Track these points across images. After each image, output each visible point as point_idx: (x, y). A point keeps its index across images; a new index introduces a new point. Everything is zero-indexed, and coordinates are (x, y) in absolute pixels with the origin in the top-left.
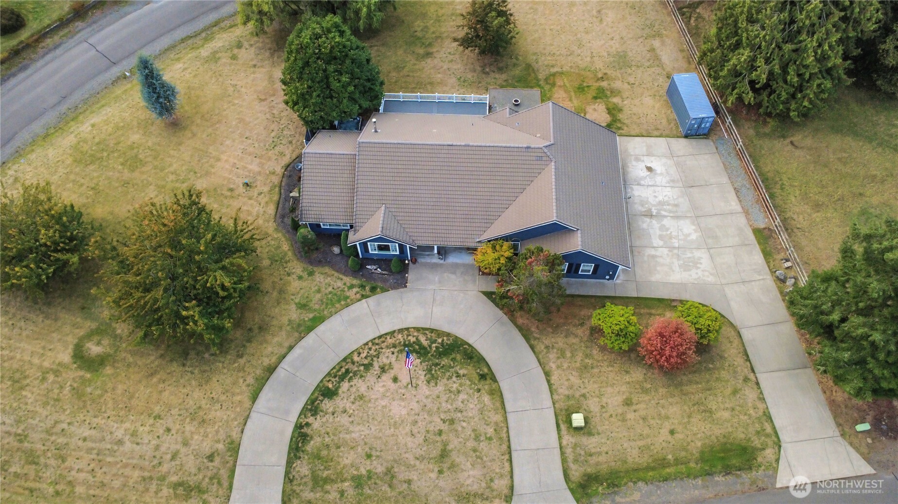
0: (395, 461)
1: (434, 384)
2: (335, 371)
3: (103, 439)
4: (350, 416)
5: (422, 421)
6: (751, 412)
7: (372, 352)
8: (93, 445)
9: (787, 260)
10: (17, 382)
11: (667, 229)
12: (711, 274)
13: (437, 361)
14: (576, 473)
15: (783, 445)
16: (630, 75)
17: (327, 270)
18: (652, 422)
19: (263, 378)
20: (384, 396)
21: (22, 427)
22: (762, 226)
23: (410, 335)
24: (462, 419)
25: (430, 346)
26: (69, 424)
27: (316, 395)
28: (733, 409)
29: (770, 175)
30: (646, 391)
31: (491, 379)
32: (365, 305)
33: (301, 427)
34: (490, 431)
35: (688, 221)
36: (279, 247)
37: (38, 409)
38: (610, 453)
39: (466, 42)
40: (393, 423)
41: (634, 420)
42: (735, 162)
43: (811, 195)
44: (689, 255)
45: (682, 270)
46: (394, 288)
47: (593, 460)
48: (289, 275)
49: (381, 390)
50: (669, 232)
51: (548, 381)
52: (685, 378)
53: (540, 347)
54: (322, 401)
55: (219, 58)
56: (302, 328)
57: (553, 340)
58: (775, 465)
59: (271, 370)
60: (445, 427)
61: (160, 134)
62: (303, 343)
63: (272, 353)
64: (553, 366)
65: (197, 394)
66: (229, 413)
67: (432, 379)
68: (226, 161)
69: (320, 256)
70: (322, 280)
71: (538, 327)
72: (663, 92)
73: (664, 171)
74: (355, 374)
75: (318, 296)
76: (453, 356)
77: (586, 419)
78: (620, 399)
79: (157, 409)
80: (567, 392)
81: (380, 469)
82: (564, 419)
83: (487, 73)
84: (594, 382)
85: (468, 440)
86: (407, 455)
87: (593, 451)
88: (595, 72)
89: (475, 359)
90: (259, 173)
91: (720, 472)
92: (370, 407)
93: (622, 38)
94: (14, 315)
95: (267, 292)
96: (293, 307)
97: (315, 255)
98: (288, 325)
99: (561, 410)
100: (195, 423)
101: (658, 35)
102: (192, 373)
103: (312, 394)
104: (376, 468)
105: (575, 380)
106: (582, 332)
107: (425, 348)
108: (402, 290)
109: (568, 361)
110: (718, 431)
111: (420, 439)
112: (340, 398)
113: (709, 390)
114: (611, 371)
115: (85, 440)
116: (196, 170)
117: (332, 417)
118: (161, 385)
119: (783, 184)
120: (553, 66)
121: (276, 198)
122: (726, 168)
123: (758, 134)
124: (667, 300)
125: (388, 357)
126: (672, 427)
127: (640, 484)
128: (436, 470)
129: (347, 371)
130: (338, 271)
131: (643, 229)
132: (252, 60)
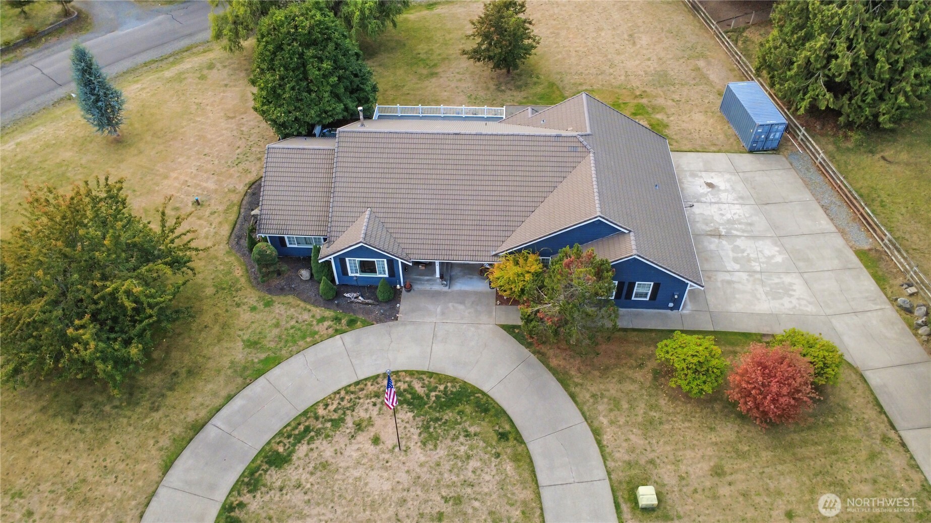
1: (432, 447)
2: (289, 428)
4: (305, 493)
5: (413, 499)
6: (903, 485)
7: (345, 403)
9: (910, 285)
11: (743, 251)
12: (810, 303)
13: (437, 415)
16: (673, 92)
17: (291, 299)
18: (757, 499)
19: (183, 439)
20: (358, 464)
22: (867, 247)
23: (400, 381)
24: (473, 496)
25: (428, 396)
27: (259, 462)
28: (875, 482)
30: (742, 455)
31: (515, 439)
32: (340, 342)
33: (231, 509)
34: (516, 514)
35: (768, 242)
36: (229, 272)
39: (476, 55)
40: (369, 503)
41: (731, 496)
42: (817, 178)
44: (777, 280)
45: (770, 298)
46: (379, 321)
48: (238, 305)
49: (355, 455)
50: (745, 254)
51: (599, 443)
52: (796, 437)
53: (584, 395)
54: (266, 471)
55: (185, 78)
56: (249, 372)
57: (602, 386)
59: (197, 428)
60: (447, 509)
62: (248, 391)
63: (202, 404)
64: (605, 421)
65: (84, 461)
66: (124, 488)
67: (429, 439)
68: (176, 178)
69: (283, 283)
70: (282, 312)
71: (579, 370)
72: (716, 108)
73: (728, 187)
74: (318, 432)
75: (276, 331)
76: (461, 407)
77: (659, 495)
78: (705, 466)
79: (19, 483)
80: (627, 458)
82: (626, 496)
83: (504, 91)
84: (666, 443)
88: (632, 90)
89: (492, 412)
90: (216, 191)
92: (337, 480)
93: (660, 59)
95: (206, 327)
96: (240, 344)
97: (276, 282)
98: (230, 368)
99: (620, 482)
100: (72, 503)
101: (702, 56)
102: (82, 432)
103: (253, 461)
105: (637, 439)
106: (643, 376)
107: (420, 398)
108: (391, 323)
109: (626, 414)
112: (293, 467)
113: (835, 453)
114: (689, 428)
117: (278, 494)
118: (34, 449)
120: (581, 84)
121: (233, 217)
122: (806, 185)
123: (838, 148)
124: (755, 334)
125: (367, 410)
126: (789, 507)
129: (307, 430)
130: (305, 301)
131: (711, 251)
132: (224, 80)
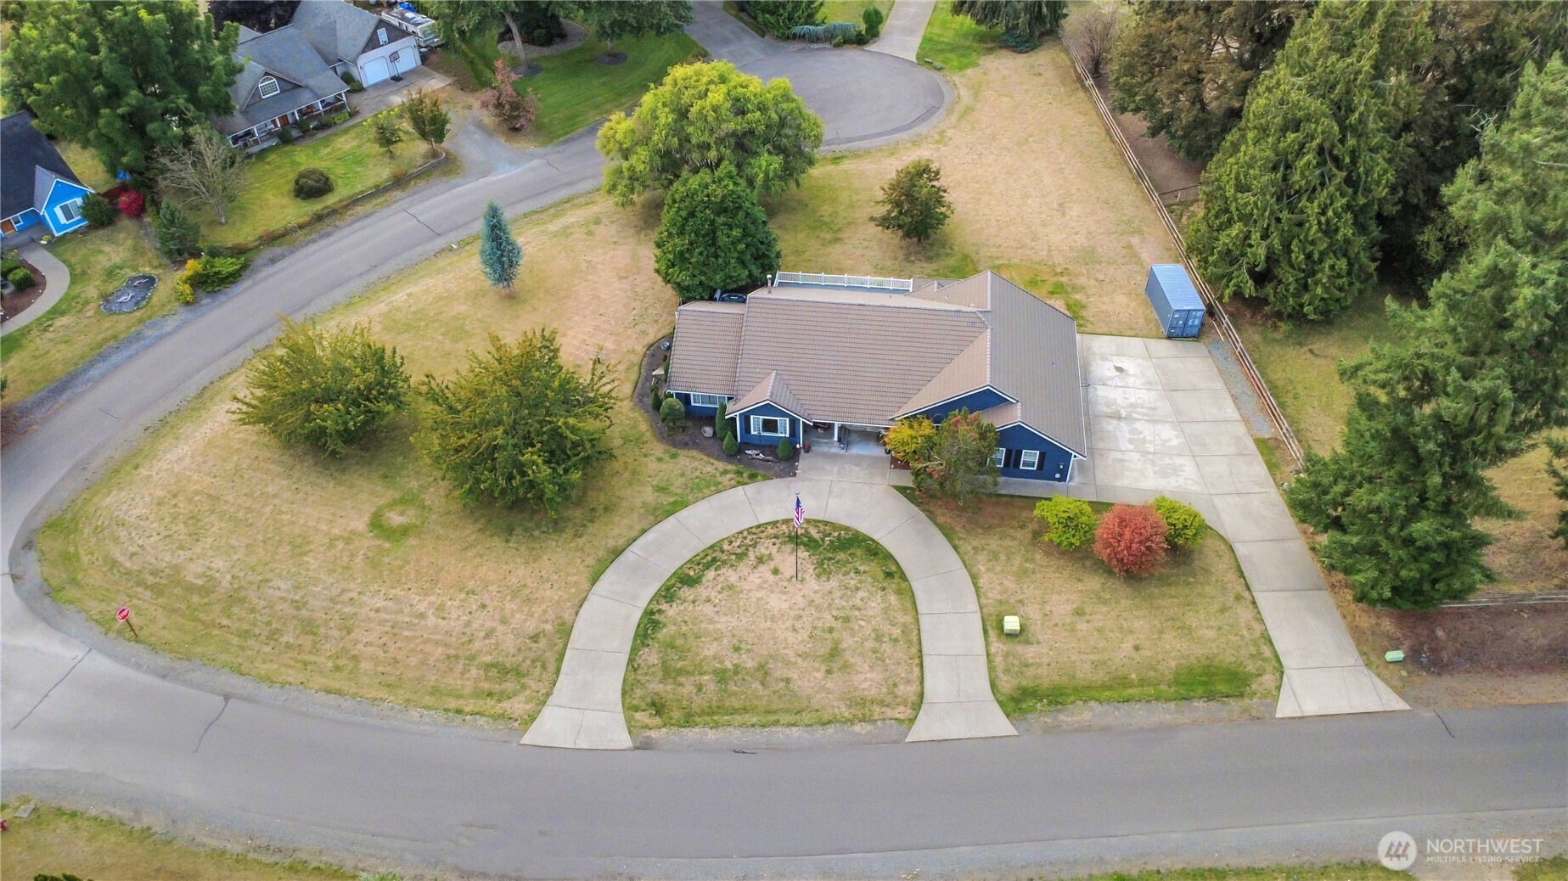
0: (771, 656)
1: (825, 579)
2: (698, 558)
3: (401, 611)
4: (715, 606)
5: (807, 616)
6: (1245, 632)
7: (747, 541)
8: (388, 617)
9: (1298, 472)
10: (299, 547)
11: (1140, 433)
12: (1197, 483)
13: (831, 555)
14: (1007, 684)
15: (1286, 671)
16: (1098, 271)
17: (694, 453)
18: (1111, 635)
19: (606, 560)
20: (760, 587)
21: (301, 593)
22: (1267, 436)
23: (797, 526)
24: (860, 617)
25: (823, 540)
26: (359, 593)
27: (673, 581)
28: (1220, 628)
29: (1281, 383)
30: (1105, 602)
31: (900, 577)
32: (742, 492)
33: (652, 613)
34: (896, 632)
35: (1167, 426)
36: (635, 427)
37: (322, 576)
38: (1053, 665)
39: (885, 222)
40: (770, 616)
41: (1087, 631)
42: (1234, 368)
44: (1167, 461)
45: (1157, 476)
46: (779, 476)
47: (1030, 672)
48: (645, 456)
49: (757, 581)
50: (1142, 436)
51: (975, 584)
52: (1156, 591)
53: (966, 547)
54: (680, 588)
55: (571, 233)
56: (659, 512)
57: (983, 541)
58: (1275, 693)
59: (617, 553)
60: (838, 625)
61: (493, 306)
62: (659, 527)
63: (620, 535)
64: (983, 568)
65: (522, 571)
66: (560, 593)
67: (823, 572)
68: (574, 337)
69: (687, 438)
70: (687, 464)
71: (964, 527)
72: (1142, 290)
73: (1138, 372)
74: (724, 563)
75: (681, 480)
76: (852, 551)
77: (1022, 624)
78: (1069, 607)
79: (471, 585)
80: (999, 597)
81: (750, 664)
82: (994, 624)
83: (913, 262)
84: (1035, 588)
85: (867, 640)
86: (786, 651)
87: (1030, 661)
88: (1053, 267)
89: (881, 555)
90: (615, 351)
91: (1201, 698)
92: (741, 598)
93: (1090, 233)
94: (299, 479)
95: (617, 472)
96: (650, 489)
97: (680, 437)
98: (642, 507)
99: (990, 612)
100: (518, 601)
101: (1139, 232)
102: (517, 549)
103: (668, 580)
104: (745, 662)
105: (1010, 583)
106: (1025, 535)
107: (815, 541)
108: (790, 479)
109: (1003, 564)
110: (1199, 651)
111: (804, 635)
112: (703, 587)
113: (1189, 605)
114: (1059, 578)
115: (378, 611)
117: (691, 605)
118: (478, 560)
119: (1297, 393)
120: (997, 258)
121: (634, 376)
122: (1221, 373)
123: (1265, 339)
125: (767, 548)
126: (1137, 643)
127: (1092, 703)
128: (823, 669)
129: (714, 560)
130: (708, 455)
131: (1109, 432)
132: (613, 237)
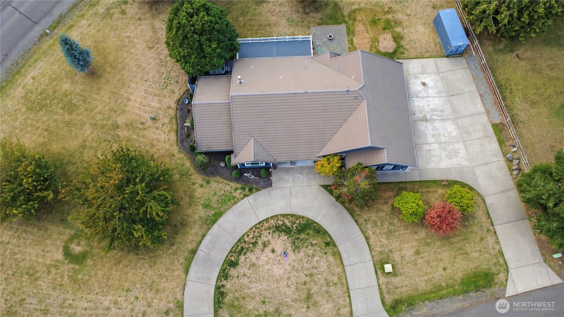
0: (280, 304)
1: (297, 252)
2: (234, 249)
3: (97, 308)
4: (248, 278)
5: (293, 277)
6: (491, 251)
7: (256, 234)
8: (92, 312)
9: (514, 146)
10: (32, 275)
11: (438, 129)
12: (466, 160)
13: (298, 236)
14: (389, 300)
15: (510, 270)
17: (218, 178)
18: (432, 264)
19: (190, 258)
20: (268, 263)
21: (44, 305)
23: (278, 220)
24: (317, 273)
25: (292, 226)
26: (73, 300)
27: (225, 266)
28: (480, 251)
29: (503, 82)
30: (428, 244)
31: (333, 245)
32: (247, 202)
33: (219, 288)
34: (335, 279)
35: (450, 122)
36: (183, 165)
37: (51, 292)
38: (408, 285)
40: (275, 280)
41: (422, 263)
43: (530, 96)
44: (452, 147)
45: (447, 158)
46: (264, 188)
47: (398, 291)
48: (194, 184)
49: (266, 259)
50: (438, 132)
51: (368, 243)
53: (361, 221)
54: (229, 270)
55: (113, 14)
56: (208, 222)
57: (369, 215)
58: (505, 283)
59: (194, 252)
60: (307, 279)
61: (84, 82)
62: (211, 232)
63: (193, 240)
64: (371, 233)
65: (150, 273)
66: (172, 283)
67: (296, 249)
68: (135, 100)
69: (212, 169)
70: (216, 186)
72: (431, 21)
73: (433, 85)
74: (247, 249)
75: (216, 198)
76: (307, 232)
77: (393, 268)
78: (412, 251)
79: (126, 285)
80: (380, 250)
81: (271, 310)
82: (380, 267)
84: (396, 241)
85: (322, 286)
86: (287, 300)
87: (398, 285)
88: (382, 7)
89: (321, 233)
90: (160, 108)
91: (473, 290)
92: (260, 271)
95: (182, 198)
96: (200, 207)
97: (208, 168)
98: (199, 220)
99: (377, 262)
100: (153, 292)
102: (144, 259)
103: (223, 266)
104: (269, 309)
105: (384, 241)
107: (289, 228)
108: (269, 189)
109: (380, 228)
110: (471, 266)
111: (293, 288)
112: (240, 267)
113: (466, 239)
114: (406, 233)
115: (86, 309)
116: (115, 110)
117: (237, 280)
118: (126, 269)
119: (511, 89)
121: (175, 127)
122: (474, 79)
123: (495, 50)
124: (439, 181)
125: (266, 236)
126: (444, 266)
127: (427, 302)
128: (305, 306)
129: (242, 248)
130: (225, 179)
131: (422, 131)
